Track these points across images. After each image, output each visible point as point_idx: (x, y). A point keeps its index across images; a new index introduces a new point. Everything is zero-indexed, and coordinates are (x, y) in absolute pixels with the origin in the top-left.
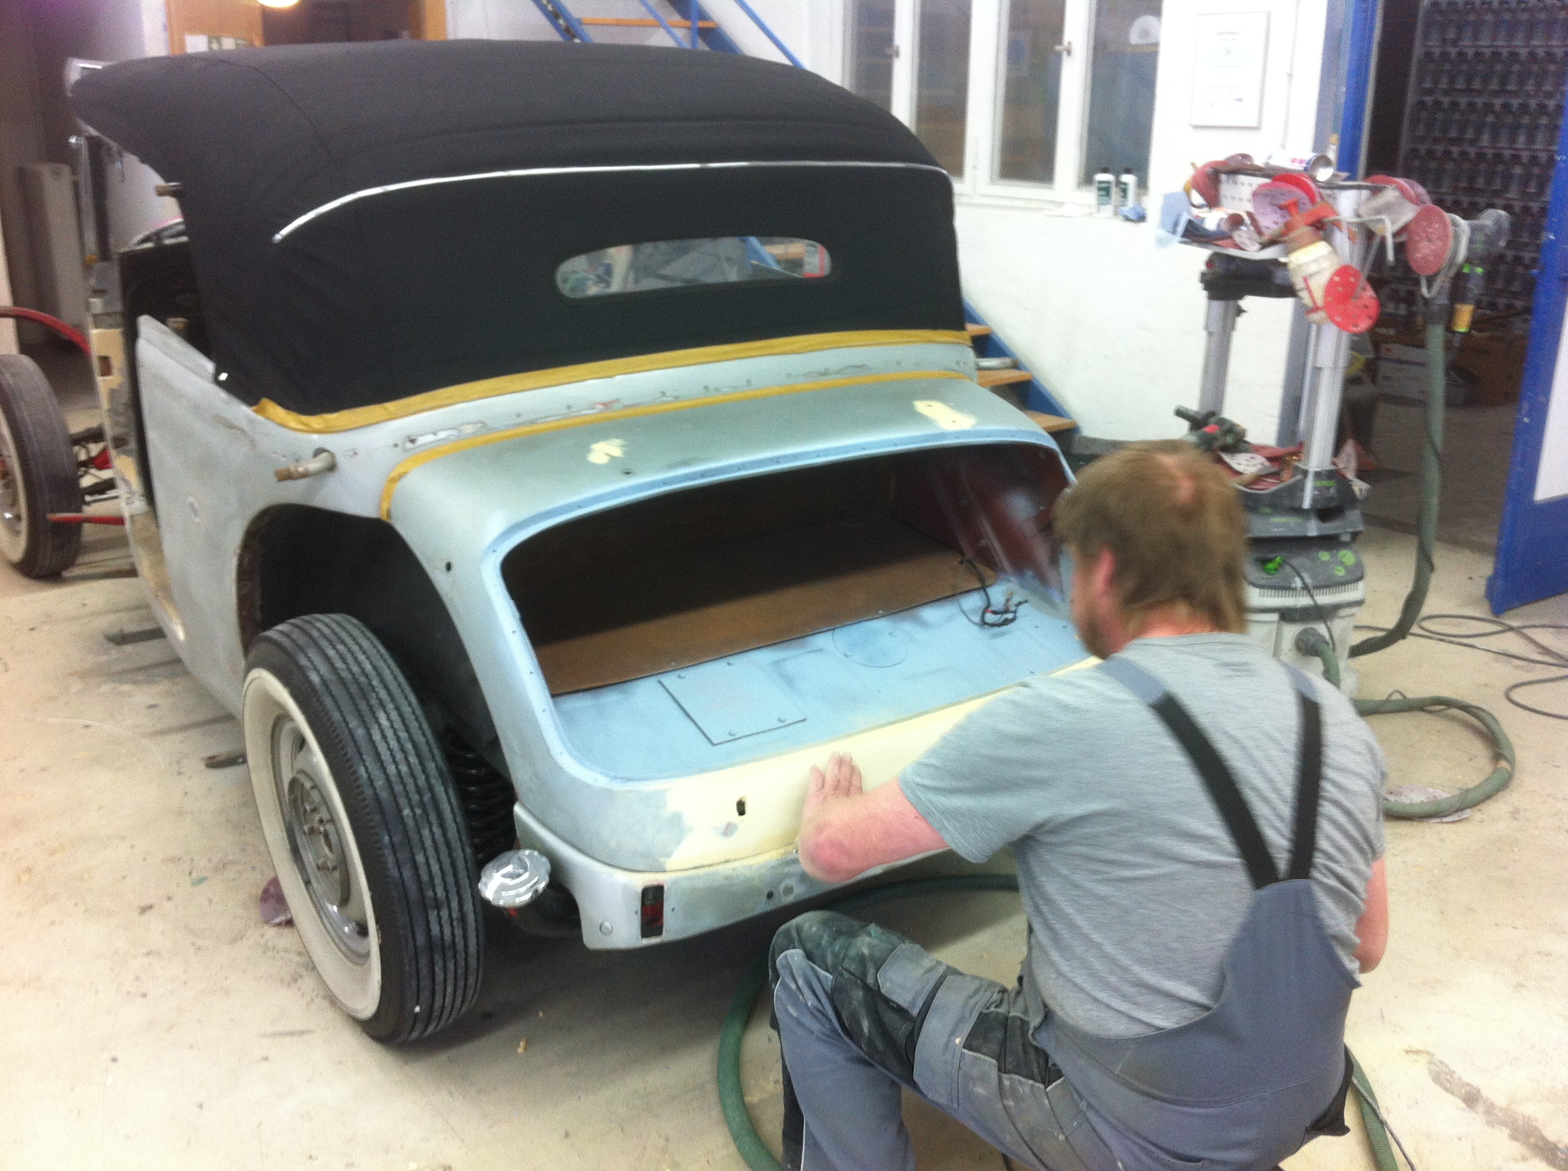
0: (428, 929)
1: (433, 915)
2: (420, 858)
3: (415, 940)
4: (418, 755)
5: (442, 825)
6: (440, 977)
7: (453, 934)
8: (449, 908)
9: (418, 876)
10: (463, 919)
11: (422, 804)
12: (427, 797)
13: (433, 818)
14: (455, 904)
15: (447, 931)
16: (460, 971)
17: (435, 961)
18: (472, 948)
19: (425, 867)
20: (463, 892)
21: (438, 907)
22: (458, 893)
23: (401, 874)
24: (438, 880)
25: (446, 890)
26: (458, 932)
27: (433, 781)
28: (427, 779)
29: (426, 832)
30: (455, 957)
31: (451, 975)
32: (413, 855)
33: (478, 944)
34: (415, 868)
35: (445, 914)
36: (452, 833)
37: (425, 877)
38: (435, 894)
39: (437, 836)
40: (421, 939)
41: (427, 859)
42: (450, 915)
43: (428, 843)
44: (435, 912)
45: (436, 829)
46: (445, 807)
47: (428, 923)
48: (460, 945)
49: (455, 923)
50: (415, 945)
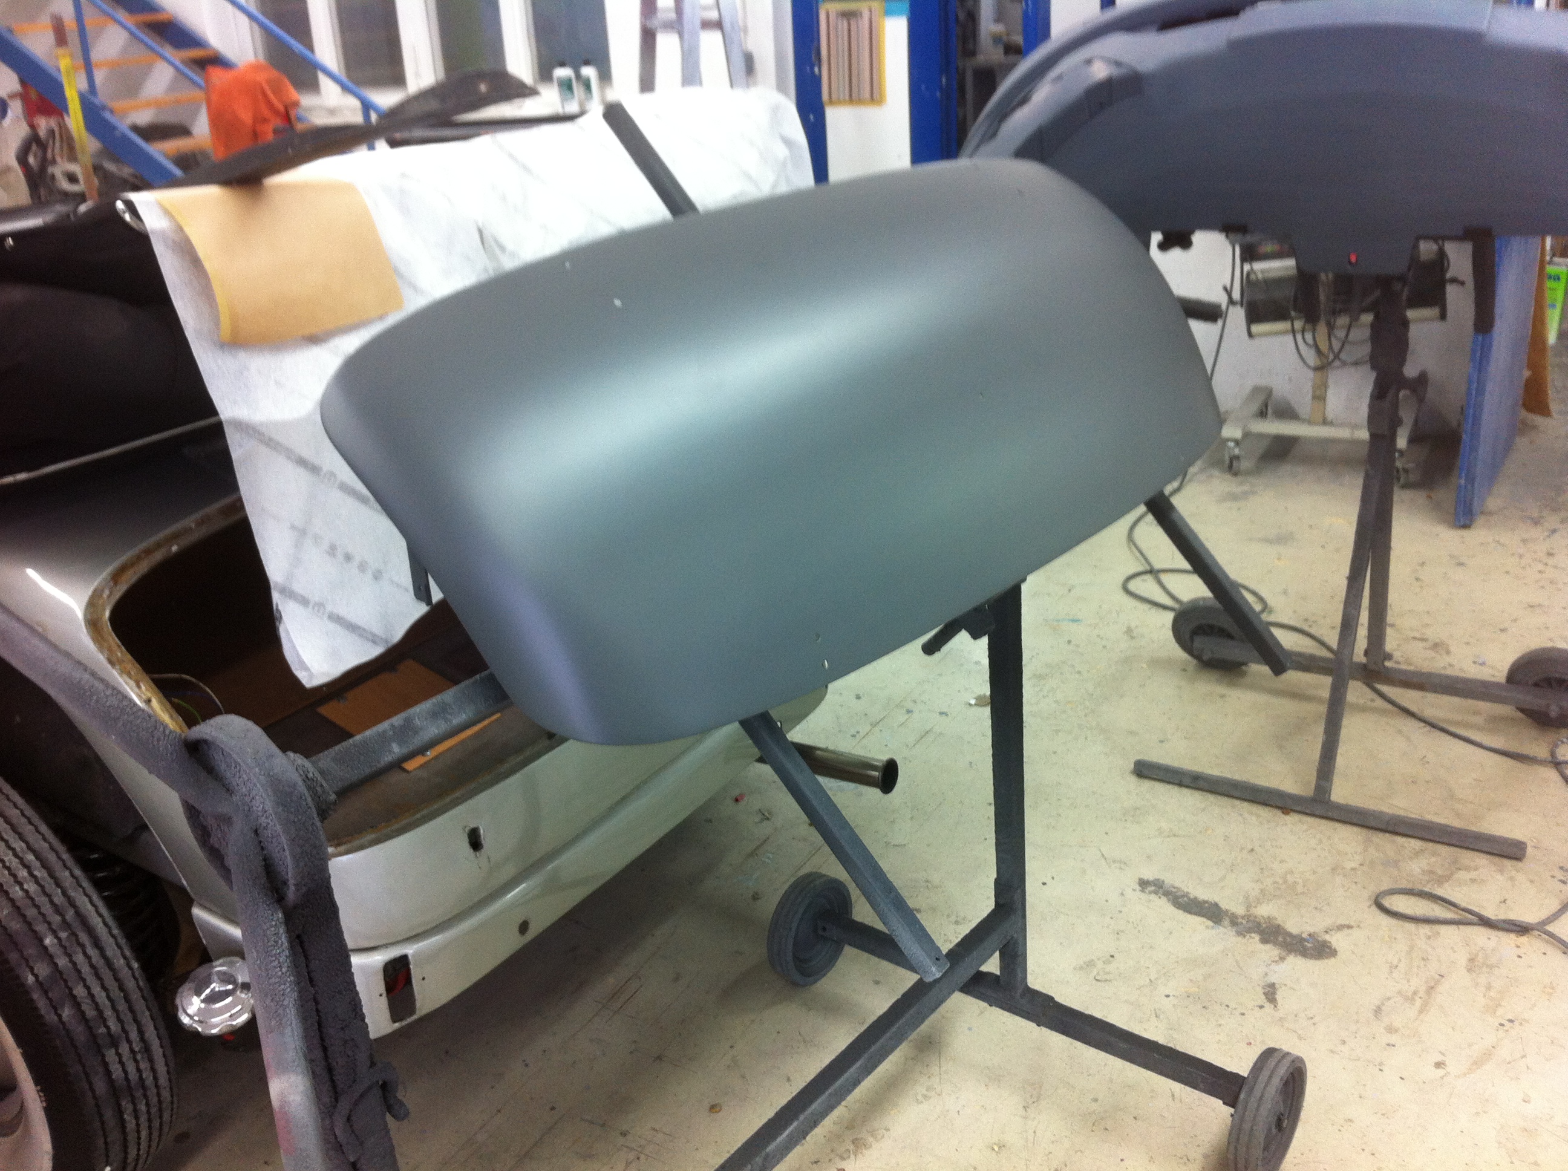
0: (108, 1073)
1: (110, 1055)
2: (80, 991)
3: (93, 1091)
4: (45, 865)
5: (97, 944)
6: (131, 1124)
7: (139, 1070)
8: (129, 1041)
9: (83, 1013)
10: (147, 1049)
11: (66, 925)
12: (70, 914)
13: (84, 937)
14: (134, 1035)
15: (131, 1068)
16: (154, 1110)
17: (123, 1109)
18: (163, 1080)
19: (88, 1001)
20: (139, 1017)
21: (114, 1043)
22: (136, 1021)
23: (60, 1016)
24: (108, 1013)
25: (120, 1020)
26: (144, 1065)
27: (72, 893)
28: (64, 893)
29: (79, 958)
30: (145, 1096)
31: (143, 1119)
32: (70, 989)
33: (168, 1072)
34: (76, 1004)
35: (124, 1049)
36: (111, 950)
37: (90, 1013)
38: (108, 1028)
39: (94, 960)
40: (100, 1087)
41: (88, 988)
42: (132, 1051)
43: (86, 970)
44: (113, 1051)
45: (91, 951)
46: (96, 921)
47: (106, 1065)
48: (149, 1081)
49: (139, 1057)
50: (95, 1097)
